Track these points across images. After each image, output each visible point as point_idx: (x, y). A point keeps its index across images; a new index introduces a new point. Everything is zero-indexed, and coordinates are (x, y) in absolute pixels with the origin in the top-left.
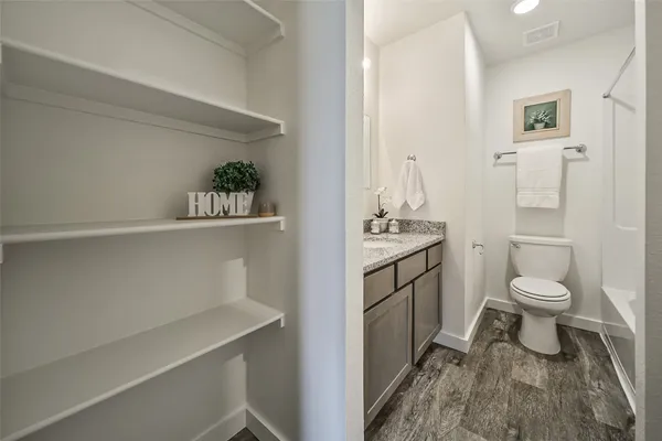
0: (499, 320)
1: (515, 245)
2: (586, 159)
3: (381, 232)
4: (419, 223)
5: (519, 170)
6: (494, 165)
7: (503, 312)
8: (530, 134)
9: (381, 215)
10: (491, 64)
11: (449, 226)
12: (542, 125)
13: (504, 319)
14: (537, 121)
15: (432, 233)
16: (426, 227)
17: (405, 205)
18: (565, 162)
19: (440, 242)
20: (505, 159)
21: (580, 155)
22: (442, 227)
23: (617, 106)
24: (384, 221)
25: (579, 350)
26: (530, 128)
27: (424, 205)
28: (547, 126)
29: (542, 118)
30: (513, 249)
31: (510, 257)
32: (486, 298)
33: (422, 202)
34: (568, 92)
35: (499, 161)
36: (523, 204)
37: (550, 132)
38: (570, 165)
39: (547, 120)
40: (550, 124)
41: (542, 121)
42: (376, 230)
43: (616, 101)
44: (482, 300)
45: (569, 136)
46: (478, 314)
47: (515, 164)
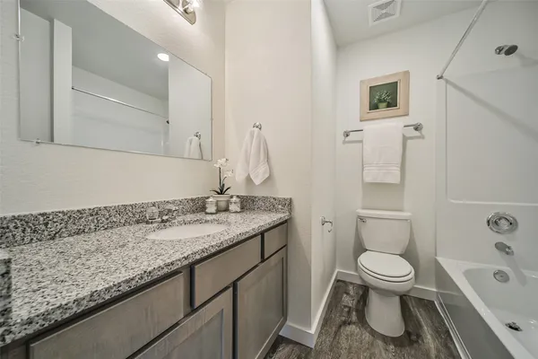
0: (348, 294)
1: (362, 219)
2: (422, 137)
3: (218, 211)
4: (265, 199)
5: (365, 146)
6: (344, 142)
7: (351, 283)
8: (375, 113)
9: (221, 192)
10: (341, 45)
11: (296, 203)
12: (385, 104)
13: (352, 293)
14: (380, 101)
15: (277, 211)
16: (271, 205)
17: (249, 180)
18: (405, 139)
19: (286, 221)
20: (353, 136)
21: (417, 133)
22: (289, 204)
23: (448, 86)
24: (223, 198)
25: (421, 326)
26: (374, 107)
27: (269, 179)
28: (389, 105)
29: (384, 97)
30: (360, 223)
31: (357, 230)
32: (337, 270)
33: (267, 176)
34: (407, 73)
35: (348, 139)
36: (368, 179)
37: (391, 111)
38: (409, 142)
39: (388, 99)
40: (392, 104)
41: (385, 101)
42: (212, 209)
43: (447, 81)
44: (332, 274)
45: (407, 115)
46: (329, 290)
47: (361, 141)
